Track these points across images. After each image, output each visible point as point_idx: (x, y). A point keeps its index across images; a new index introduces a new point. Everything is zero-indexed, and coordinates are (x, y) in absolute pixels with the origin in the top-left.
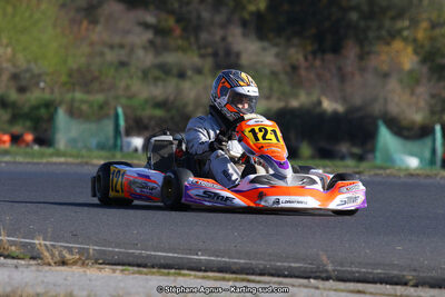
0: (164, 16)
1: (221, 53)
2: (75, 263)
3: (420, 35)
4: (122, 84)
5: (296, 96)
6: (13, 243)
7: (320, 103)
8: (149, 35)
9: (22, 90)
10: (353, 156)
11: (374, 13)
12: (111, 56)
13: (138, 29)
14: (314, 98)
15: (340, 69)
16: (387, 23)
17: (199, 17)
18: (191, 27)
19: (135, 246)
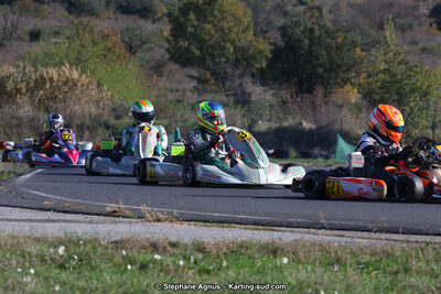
0: (203, 71)
1: (239, 93)
2: (165, 220)
3: (362, 81)
4: (179, 114)
5: (286, 120)
6: (126, 209)
7: (302, 124)
8: (194, 83)
9: (118, 118)
10: (322, 156)
11: (333, 68)
12: (171, 97)
13: (187, 80)
14: (297, 120)
15: (313, 103)
16: (341, 75)
17: (225, 72)
18: (220, 78)
19: (201, 210)
